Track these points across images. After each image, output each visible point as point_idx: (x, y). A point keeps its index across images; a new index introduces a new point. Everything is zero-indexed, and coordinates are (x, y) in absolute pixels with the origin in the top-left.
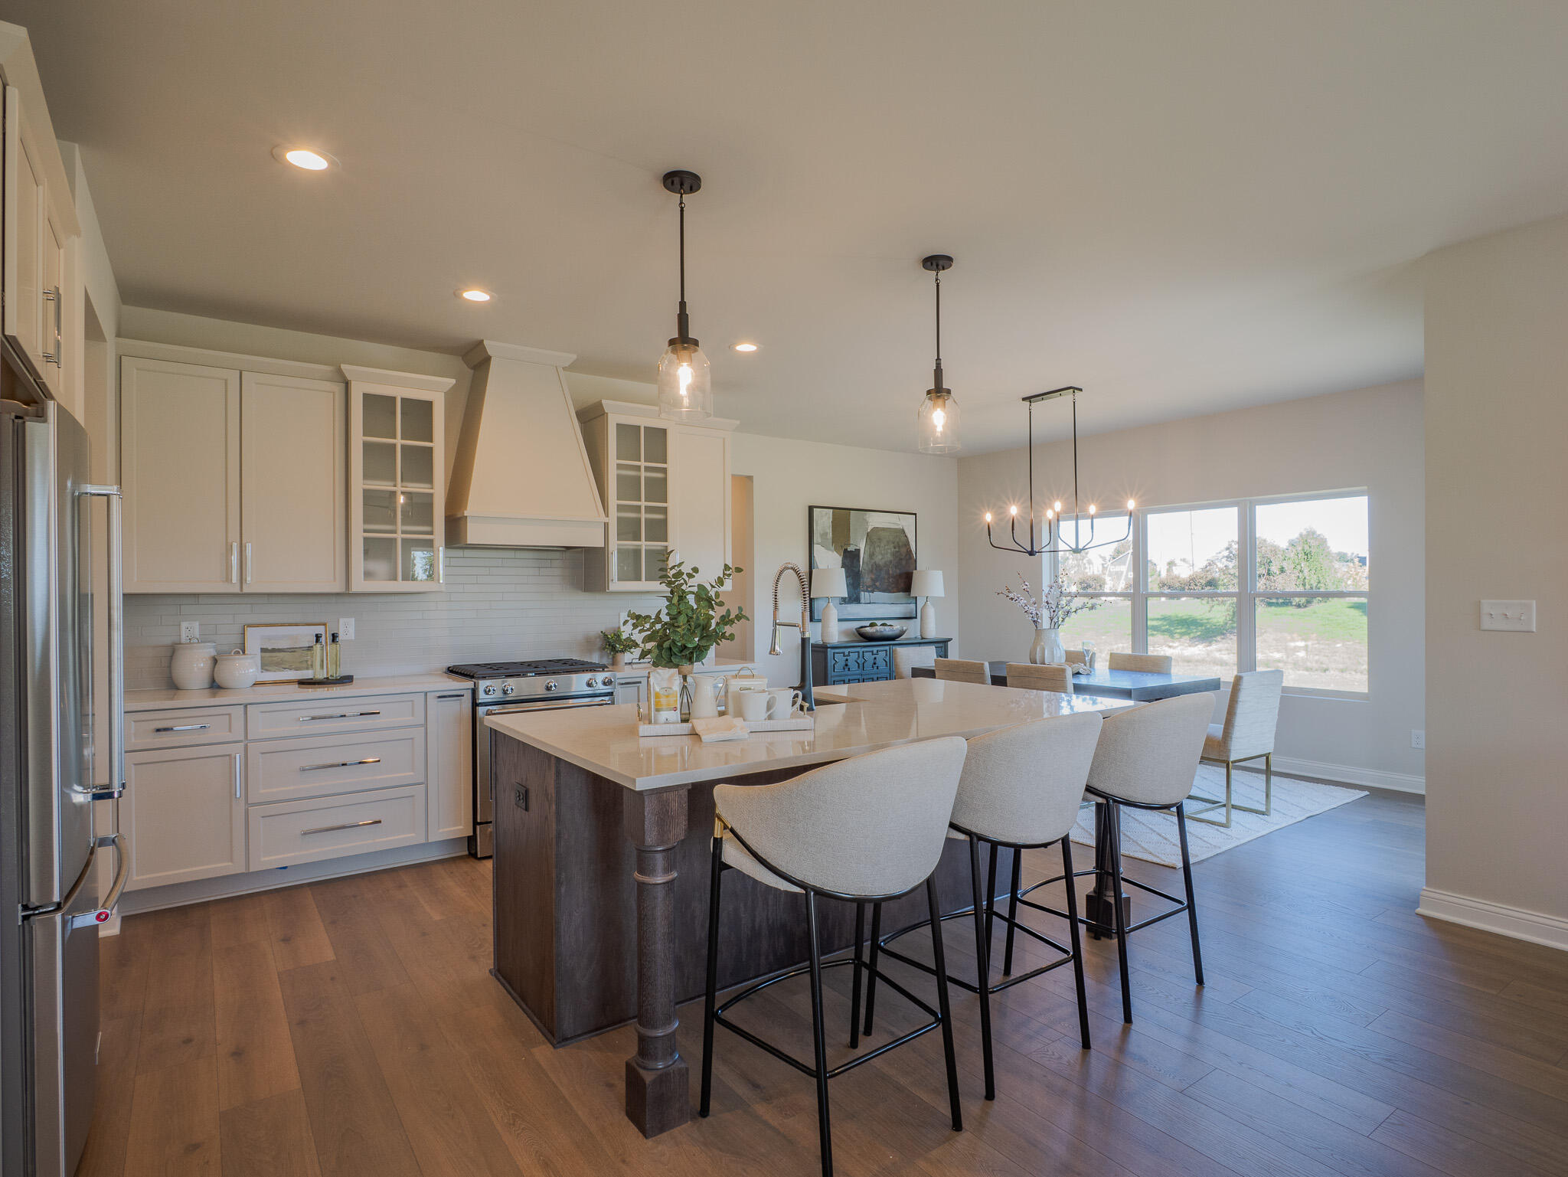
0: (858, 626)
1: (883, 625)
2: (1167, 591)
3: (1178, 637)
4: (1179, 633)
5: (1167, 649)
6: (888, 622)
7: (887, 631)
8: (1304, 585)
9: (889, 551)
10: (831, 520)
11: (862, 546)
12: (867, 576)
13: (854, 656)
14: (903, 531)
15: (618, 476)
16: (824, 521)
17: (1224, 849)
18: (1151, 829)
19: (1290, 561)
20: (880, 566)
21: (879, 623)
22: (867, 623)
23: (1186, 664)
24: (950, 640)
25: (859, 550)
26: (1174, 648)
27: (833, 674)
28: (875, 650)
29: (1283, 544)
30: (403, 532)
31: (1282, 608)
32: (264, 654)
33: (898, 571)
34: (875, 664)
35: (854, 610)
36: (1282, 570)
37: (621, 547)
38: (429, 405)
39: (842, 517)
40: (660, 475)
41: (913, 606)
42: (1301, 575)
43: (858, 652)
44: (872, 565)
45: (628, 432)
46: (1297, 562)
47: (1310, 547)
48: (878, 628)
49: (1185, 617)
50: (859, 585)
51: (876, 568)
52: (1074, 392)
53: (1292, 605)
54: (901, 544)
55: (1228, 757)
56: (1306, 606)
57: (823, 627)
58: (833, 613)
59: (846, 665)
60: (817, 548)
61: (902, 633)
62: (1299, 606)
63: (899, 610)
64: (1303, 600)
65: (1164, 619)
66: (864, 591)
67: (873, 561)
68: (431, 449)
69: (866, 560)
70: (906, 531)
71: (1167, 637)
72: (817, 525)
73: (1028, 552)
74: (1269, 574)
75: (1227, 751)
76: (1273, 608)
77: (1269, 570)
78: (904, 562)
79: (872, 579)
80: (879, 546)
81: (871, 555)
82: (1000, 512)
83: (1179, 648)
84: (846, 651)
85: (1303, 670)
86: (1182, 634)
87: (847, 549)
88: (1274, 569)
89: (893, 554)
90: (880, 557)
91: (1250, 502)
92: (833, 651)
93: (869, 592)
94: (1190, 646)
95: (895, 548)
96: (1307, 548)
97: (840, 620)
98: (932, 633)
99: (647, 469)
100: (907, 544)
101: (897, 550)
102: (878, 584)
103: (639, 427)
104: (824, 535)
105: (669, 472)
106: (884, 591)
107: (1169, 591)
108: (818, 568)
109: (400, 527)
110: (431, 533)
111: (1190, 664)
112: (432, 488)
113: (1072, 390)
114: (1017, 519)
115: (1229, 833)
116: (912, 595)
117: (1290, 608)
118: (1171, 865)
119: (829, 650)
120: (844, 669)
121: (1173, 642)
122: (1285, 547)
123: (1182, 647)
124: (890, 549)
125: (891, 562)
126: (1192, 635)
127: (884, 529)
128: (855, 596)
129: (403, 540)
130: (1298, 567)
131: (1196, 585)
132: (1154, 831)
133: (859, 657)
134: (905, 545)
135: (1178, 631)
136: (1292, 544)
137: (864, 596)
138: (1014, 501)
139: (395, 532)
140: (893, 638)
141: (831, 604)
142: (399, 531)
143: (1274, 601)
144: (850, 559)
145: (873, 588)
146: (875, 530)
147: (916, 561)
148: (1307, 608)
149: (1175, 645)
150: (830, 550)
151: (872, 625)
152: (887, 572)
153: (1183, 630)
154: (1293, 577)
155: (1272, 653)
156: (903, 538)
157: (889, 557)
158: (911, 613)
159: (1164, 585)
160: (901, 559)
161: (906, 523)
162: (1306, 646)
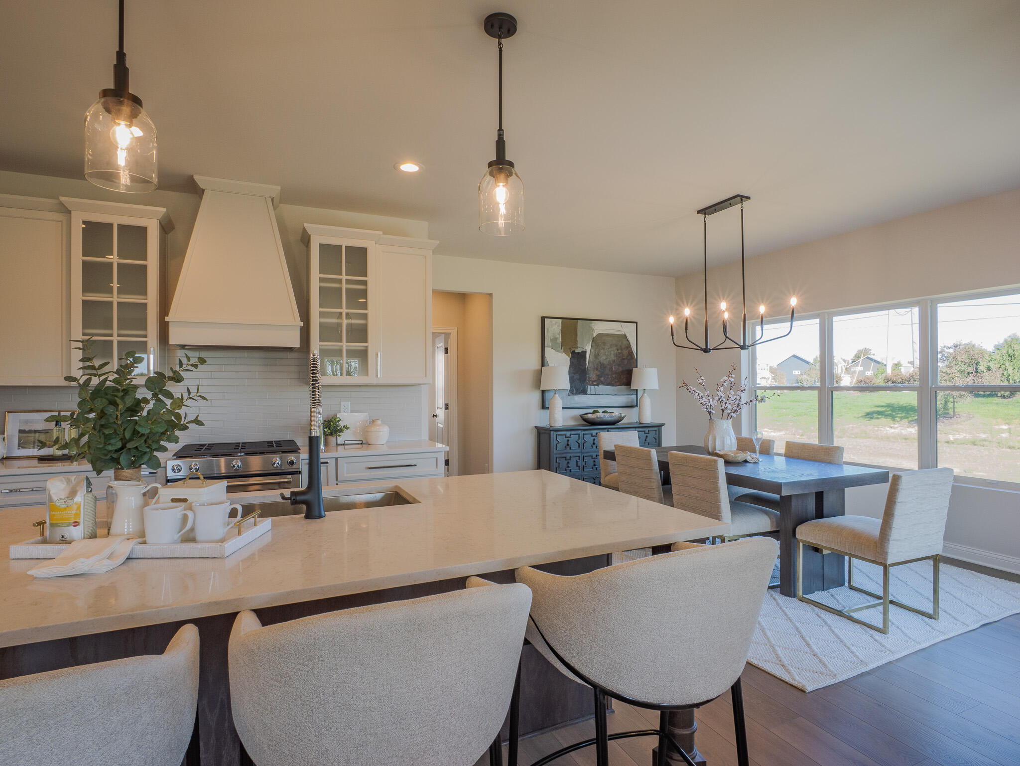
0: (583, 413)
1: (604, 412)
2: (890, 384)
3: (899, 420)
4: (900, 417)
5: (888, 429)
6: (609, 410)
7: (607, 417)
8: (1008, 380)
9: (612, 352)
10: (560, 328)
11: (588, 348)
12: (592, 372)
13: (574, 438)
14: (625, 336)
15: (321, 288)
16: (554, 329)
17: (872, 666)
18: (797, 629)
19: (996, 362)
20: (603, 364)
21: (601, 410)
22: (591, 411)
23: (903, 441)
24: (663, 425)
25: (585, 352)
26: (895, 428)
27: (556, 452)
28: (594, 432)
29: (990, 348)
30: (119, 335)
31: (988, 399)
32: (21, 435)
33: (621, 369)
34: (594, 444)
35: (580, 400)
36: (989, 369)
37: (322, 347)
38: (143, 231)
39: (571, 326)
40: (362, 287)
41: (634, 397)
42: (1005, 373)
43: (579, 434)
44: (597, 364)
45: (330, 252)
46: (1002, 362)
47: (1014, 351)
48: (598, 414)
49: (905, 405)
50: (585, 380)
51: (601, 367)
52: (742, 200)
53: (997, 396)
54: (623, 347)
55: (886, 559)
56: (1010, 397)
57: (550, 413)
58: (558, 403)
59: (568, 445)
60: (547, 350)
61: (621, 419)
62: (1003, 397)
63: (622, 400)
64: (1007, 393)
65: (888, 406)
66: (590, 385)
67: (597, 361)
68: (145, 267)
69: (591, 360)
70: (628, 335)
71: (889, 420)
72: (547, 332)
73: (702, 349)
74: (977, 372)
75: (884, 553)
76: (981, 399)
77: (977, 369)
78: (626, 362)
79: (597, 375)
80: (604, 349)
81: (597, 356)
82: (678, 314)
83: (899, 428)
84: (568, 433)
85: (1006, 448)
86: (902, 418)
87: (574, 351)
88: (982, 367)
89: (616, 355)
90: (604, 357)
91: (931, 301)
92: (556, 433)
93: (594, 385)
94: (908, 427)
95: (618, 350)
96: (1010, 351)
97: (564, 408)
98: (648, 419)
99: (348, 281)
100: (629, 346)
101: (620, 351)
102: (602, 379)
103: (341, 246)
104: (554, 340)
105: (369, 284)
106: (607, 385)
107: (893, 385)
108: (549, 366)
109: (115, 331)
110: (145, 336)
111: (907, 441)
112: (146, 299)
113: (739, 199)
114: (691, 319)
115: (884, 642)
116: (631, 388)
117: (996, 398)
118: (800, 686)
119: (552, 432)
120: (566, 447)
121: (894, 424)
122: (991, 351)
123: (902, 428)
124: (614, 351)
125: (614, 361)
126: (910, 419)
127: (607, 335)
128: (582, 389)
129: (119, 342)
130: (1003, 366)
131: (915, 381)
132: (800, 632)
133: (579, 438)
134: (627, 348)
135: (899, 415)
136: (998, 348)
137: (590, 389)
138: (691, 303)
139: (111, 335)
140: (613, 423)
141: (557, 395)
142: (115, 334)
143: (981, 393)
144: (577, 359)
145: (598, 383)
146: (600, 335)
147: (636, 360)
148: (1011, 399)
149: (895, 426)
150: (559, 352)
151: (594, 412)
152: (611, 370)
153: (904, 415)
154: (999, 375)
155: (978, 433)
156: (625, 342)
157: (613, 357)
158: (632, 402)
159: (888, 381)
160: (624, 359)
161: (629, 331)
162: (1010, 429)
